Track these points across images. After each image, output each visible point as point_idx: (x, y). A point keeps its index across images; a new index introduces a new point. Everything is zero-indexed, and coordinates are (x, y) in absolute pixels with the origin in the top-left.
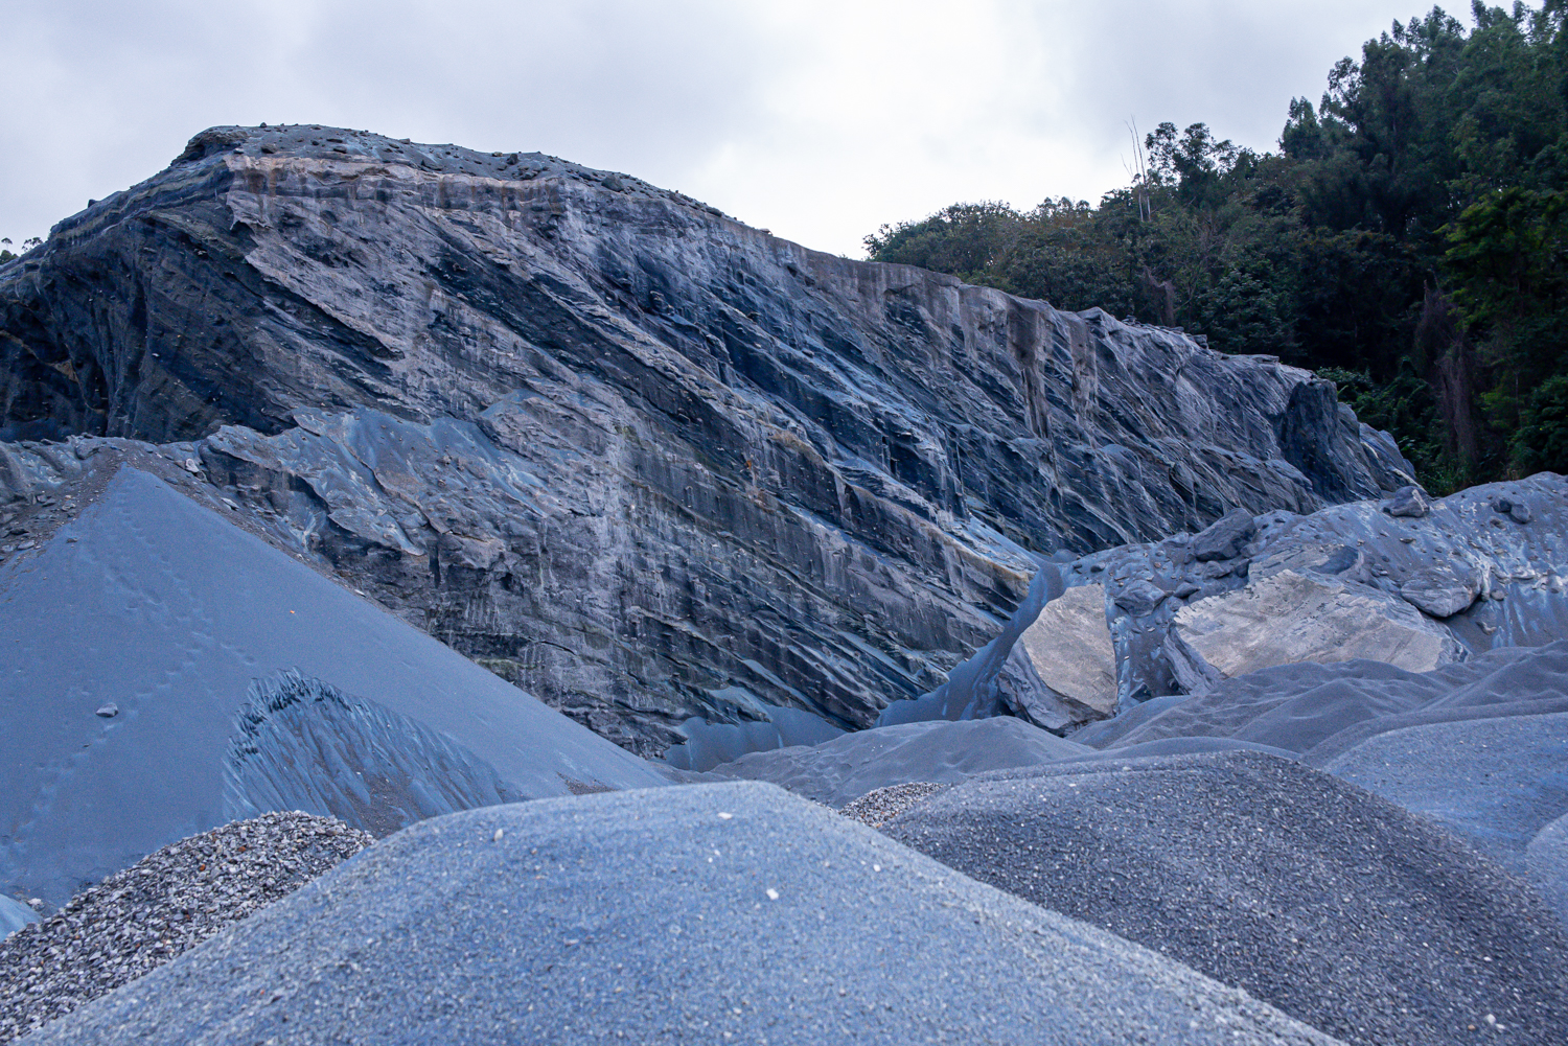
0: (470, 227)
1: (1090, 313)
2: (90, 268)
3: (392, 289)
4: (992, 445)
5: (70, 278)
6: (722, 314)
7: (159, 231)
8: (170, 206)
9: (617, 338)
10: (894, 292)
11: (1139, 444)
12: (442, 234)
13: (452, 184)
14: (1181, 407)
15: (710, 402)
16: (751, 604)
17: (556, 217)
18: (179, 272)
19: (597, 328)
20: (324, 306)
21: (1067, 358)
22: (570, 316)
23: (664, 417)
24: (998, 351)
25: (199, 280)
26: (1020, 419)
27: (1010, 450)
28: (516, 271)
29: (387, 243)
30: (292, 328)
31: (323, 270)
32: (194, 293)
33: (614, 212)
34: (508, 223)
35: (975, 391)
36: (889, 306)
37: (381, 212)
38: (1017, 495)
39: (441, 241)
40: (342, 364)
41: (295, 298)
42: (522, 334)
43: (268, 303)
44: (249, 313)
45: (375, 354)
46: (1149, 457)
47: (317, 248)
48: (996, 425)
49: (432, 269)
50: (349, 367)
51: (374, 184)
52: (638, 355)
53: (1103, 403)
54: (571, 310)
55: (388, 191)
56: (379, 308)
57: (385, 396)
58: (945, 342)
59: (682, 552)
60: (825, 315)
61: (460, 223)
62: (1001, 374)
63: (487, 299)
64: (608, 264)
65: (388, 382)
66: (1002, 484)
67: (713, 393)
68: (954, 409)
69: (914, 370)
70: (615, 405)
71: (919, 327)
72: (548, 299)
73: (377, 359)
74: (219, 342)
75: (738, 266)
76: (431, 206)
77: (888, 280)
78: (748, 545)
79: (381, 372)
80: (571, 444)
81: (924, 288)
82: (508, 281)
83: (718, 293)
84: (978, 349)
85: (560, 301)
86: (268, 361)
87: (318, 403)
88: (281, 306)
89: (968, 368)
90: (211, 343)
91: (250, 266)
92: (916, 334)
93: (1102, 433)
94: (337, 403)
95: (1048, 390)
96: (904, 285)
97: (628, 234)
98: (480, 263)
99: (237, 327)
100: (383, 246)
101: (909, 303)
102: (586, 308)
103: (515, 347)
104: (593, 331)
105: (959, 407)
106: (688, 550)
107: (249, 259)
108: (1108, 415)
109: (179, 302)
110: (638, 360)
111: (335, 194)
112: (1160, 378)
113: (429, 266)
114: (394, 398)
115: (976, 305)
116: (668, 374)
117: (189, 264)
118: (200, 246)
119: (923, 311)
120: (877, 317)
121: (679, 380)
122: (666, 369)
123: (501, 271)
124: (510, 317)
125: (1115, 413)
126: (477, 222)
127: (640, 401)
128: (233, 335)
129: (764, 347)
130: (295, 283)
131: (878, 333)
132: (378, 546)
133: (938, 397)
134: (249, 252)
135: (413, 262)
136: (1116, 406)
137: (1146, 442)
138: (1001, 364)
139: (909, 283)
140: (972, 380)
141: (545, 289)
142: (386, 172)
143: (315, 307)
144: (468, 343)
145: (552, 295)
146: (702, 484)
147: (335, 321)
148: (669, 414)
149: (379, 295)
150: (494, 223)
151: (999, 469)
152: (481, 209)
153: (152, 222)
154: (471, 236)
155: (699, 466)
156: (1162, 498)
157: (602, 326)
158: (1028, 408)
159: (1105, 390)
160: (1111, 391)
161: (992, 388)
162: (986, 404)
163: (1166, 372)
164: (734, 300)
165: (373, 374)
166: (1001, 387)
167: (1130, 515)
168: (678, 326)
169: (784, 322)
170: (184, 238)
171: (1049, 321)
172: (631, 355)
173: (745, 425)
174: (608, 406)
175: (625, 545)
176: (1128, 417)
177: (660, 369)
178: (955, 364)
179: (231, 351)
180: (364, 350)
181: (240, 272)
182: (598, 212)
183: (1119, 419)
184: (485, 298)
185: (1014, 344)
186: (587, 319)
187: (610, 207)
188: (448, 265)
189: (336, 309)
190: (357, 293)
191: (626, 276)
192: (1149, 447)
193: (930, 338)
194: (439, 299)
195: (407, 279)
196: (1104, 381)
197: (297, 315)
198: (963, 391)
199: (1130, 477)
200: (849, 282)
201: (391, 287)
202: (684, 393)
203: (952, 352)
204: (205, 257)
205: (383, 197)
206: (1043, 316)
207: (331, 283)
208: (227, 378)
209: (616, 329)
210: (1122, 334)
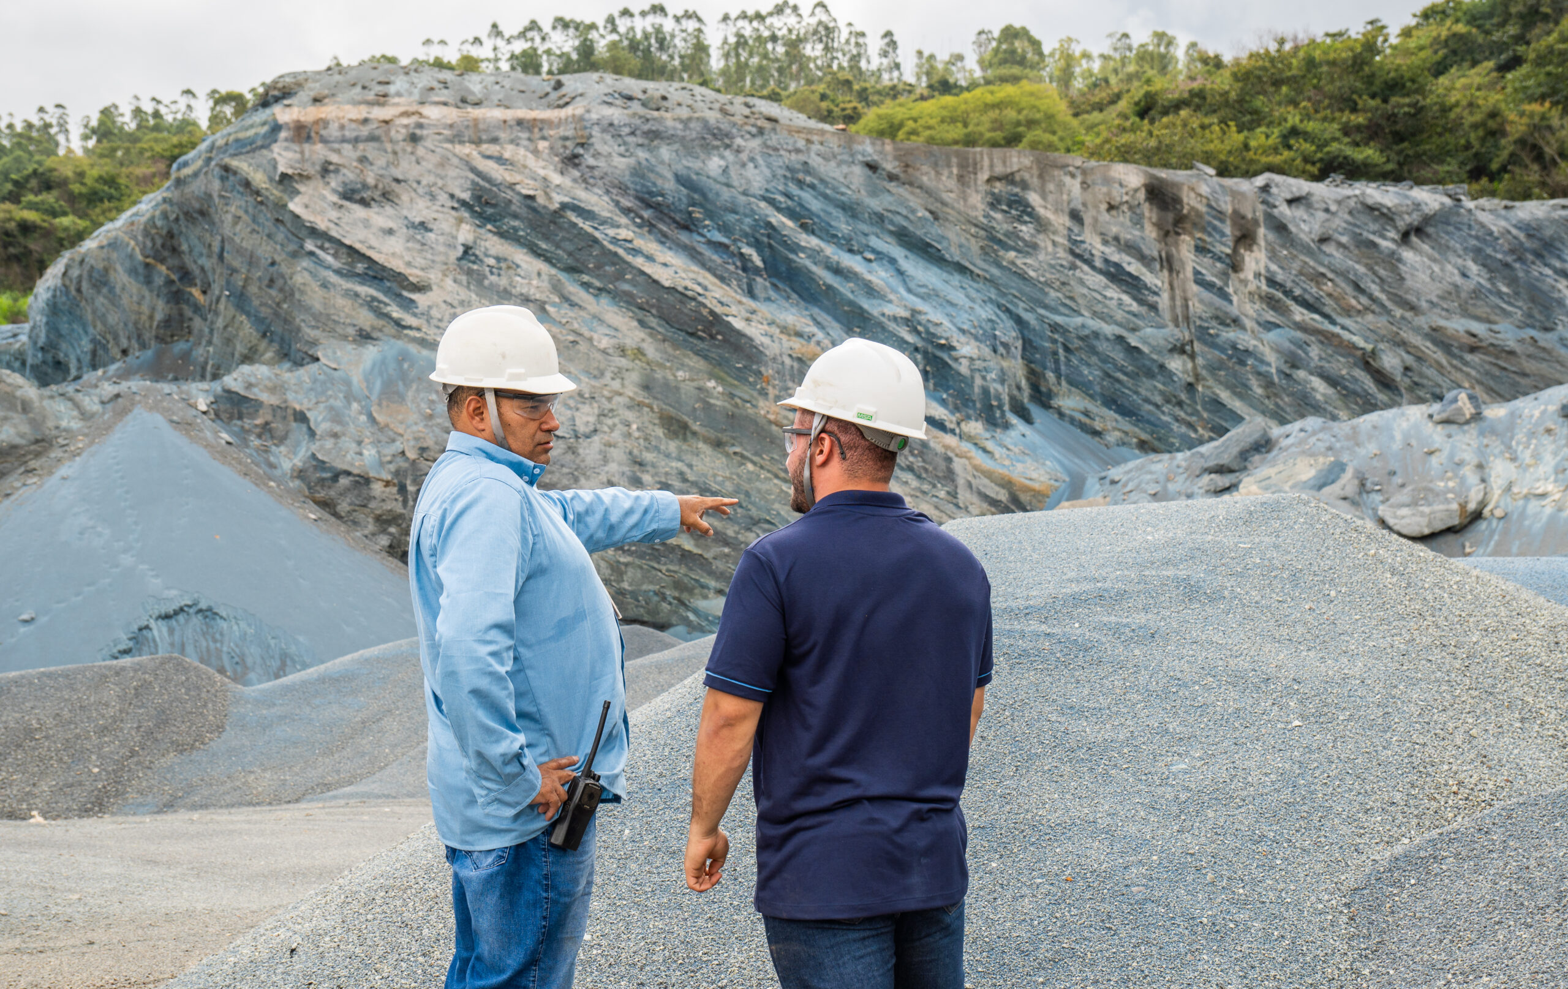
0: (500, 160)
1: (1260, 181)
2: (197, 205)
3: (423, 226)
4: (1107, 339)
5: (186, 214)
6: (769, 225)
7: (232, 178)
8: (241, 153)
9: (639, 262)
10: (999, 179)
11: (1327, 326)
12: (474, 170)
13: (484, 119)
14: (1407, 276)
15: (730, 319)
16: (751, 518)
17: (582, 145)
18: (245, 217)
19: (621, 252)
20: (358, 246)
21: (1223, 235)
22: (596, 241)
23: (682, 336)
24: (1131, 234)
25: (258, 224)
26: (1153, 307)
27: (1128, 344)
28: (541, 200)
29: (419, 182)
30: (328, 267)
31: (359, 211)
32: (255, 236)
33: (650, 131)
34: (536, 152)
35: (1096, 280)
36: (993, 194)
37: (412, 153)
38: (1136, 393)
39: (472, 176)
40: (374, 299)
41: (331, 239)
42: (548, 260)
43: (309, 245)
44: (294, 255)
45: (404, 288)
46: (1335, 341)
47: (353, 191)
48: (1119, 315)
49: (464, 203)
50: (380, 302)
51: (406, 126)
52: (656, 277)
53: (1272, 282)
54: (597, 234)
55: (418, 132)
56: (410, 245)
57: (410, 328)
58: (1061, 228)
59: (685, 469)
60: (904, 212)
61: (489, 157)
62: (1128, 259)
63: (516, 229)
64: (643, 185)
65: (415, 315)
66: (1118, 381)
67: (734, 309)
68: (1068, 302)
69: (1019, 262)
70: (624, 328)
71: (1030, 215)
72: (575, 225)
73: (405, 293)
74: (272, 282)
75: (798, 171)
76: (462, 142)
77: (992, 166)
78: (755, 458)
79: (409, 305)
80: (572, 369)
81: (1035, 172)
82: (534, 210)
83: (772, 202)
84: (1102, 234)
85: (586, 226)
86: (307, 300)
87: (345, 337)
88: (322, 248)
89: (1087, 256)
90: (266, 282)
91: (292, 212)
92: (1025, 223)
93: (1270, 316)
94: (364, 337)
95: (1197, 273)
96: (1009, 170)
97: (665, 152)
98: (509, 195)
99: (284, 269)
100: (415, 185)
101: (1016, 190)
102: (611, 232)
103: (539, 274)
104: (616, 254)
105: (1072, 298)
106: (690, 466)
107: (292, 206)
108: (1279, 295)
109: (244, 244)
110: (655, 282)
111: (372, 138)
112: (1374, 245)
113: (459, 201)
114: (418, 329)
115: (1103, 185)
116: (690, 293)
117: (250, 210)
118: (258, 193)
119: (1033, 198)
120: (974, 208)
121: (700, 299)
122: (686, 288)
123: (529, 202)
124: (537, 245)
125: (1288, 293)
126: (507, 155)
127: (653, 322)
128: (282, 276)
129: (809, 257)
130: (332, 225)
131: (976, 226)
132: (348, 473)
133: (1047, 289)
134: (292, 199)
135: (443, 198)
136: (1289, 285)
137: (1333, 322)
138: (1130, 248)
139: (1015, 168)
140: (1093, 268)
141: (573, 217)
142: (420, 114)
143: (350, 248)
144: (492, 273)
145: (580, 222)
146: (712, 401)
147: (369, 259)
148: (688, 333)
149: (411, 232)
150: (521, 154)
151: (1115, 365)
152: (512, 142)
153: (226, 169)
154: (501, 169)
155: (711, 384)
156: (1345, 388)
157: (625, 249)
158: (1165, 296)
159: (1274, 267)
160: (1282, 268)
161: (1116, 275)
162: (1109, 293)
163: (1384, 237)
164: (788, 208)
165: (401, 306)
166: (1130, 274)
167: (1288, 409)
168: (710, 243)
169: (843, 226)
170: (247, 184)
171: (1200, 195)
172: (649, 277)
173: (766, 341)
174: (616, 330)
175: (620, 464)
176: (1307, 297)
177: (680, 289)
178: (1072, 252)
179: (281, 290)
180: (394, 285)
181: (287, 218)
182: (633, 133)
183: (1295, 299)
184: (514, 228)
185: (1154, 224)
186: (611, 243)
187: (646, 127)
188: (478, 199)
189: (370, 247)
190: (390, 232)
191: (662, 195)
192: (1337, 330)
193: (1042, 226)
194: (466, 233)
195: (435, 215)
196: (1273, 256)
197: (335, 256)
198: (1081, 282)
199: (1294, 366)
200: (946, 172)
201: (422, 224)
202: (705, 312)
203: (1070, 239)
204: (261, 203)
205: (414, 139)
206: (1193, 189)
207: (366, 224)
208: (276, 314)
209: (636, 252)
210: (1314, 199)
